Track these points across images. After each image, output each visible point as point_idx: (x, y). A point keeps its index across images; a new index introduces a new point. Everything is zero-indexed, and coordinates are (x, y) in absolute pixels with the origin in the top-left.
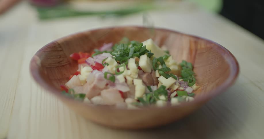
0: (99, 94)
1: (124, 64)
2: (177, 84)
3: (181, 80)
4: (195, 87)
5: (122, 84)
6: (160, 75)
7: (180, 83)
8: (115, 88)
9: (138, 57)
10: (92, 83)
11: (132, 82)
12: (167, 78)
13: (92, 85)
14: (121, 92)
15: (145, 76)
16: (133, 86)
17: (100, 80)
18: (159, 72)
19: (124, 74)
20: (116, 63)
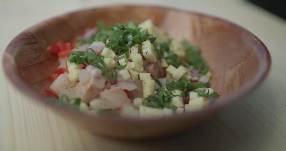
0: (98, 96)
1: (124, 55)
2: (189, 73)
3: (191, 67)
4: (209, 74)
5: (127, 81)
6: (169, 64)
7: (192, 72)
8: (118, 88)
9: (139, 45)
10: (88, 82)
11: (138, 77)
12: (177, 68)
13: (88, 86)
14: (126, 91)
15: (151, 67)
16: (139, 81)
17: (97, 78)
18: (167, 62)
19: (127, 67)
20: (113, 54)
